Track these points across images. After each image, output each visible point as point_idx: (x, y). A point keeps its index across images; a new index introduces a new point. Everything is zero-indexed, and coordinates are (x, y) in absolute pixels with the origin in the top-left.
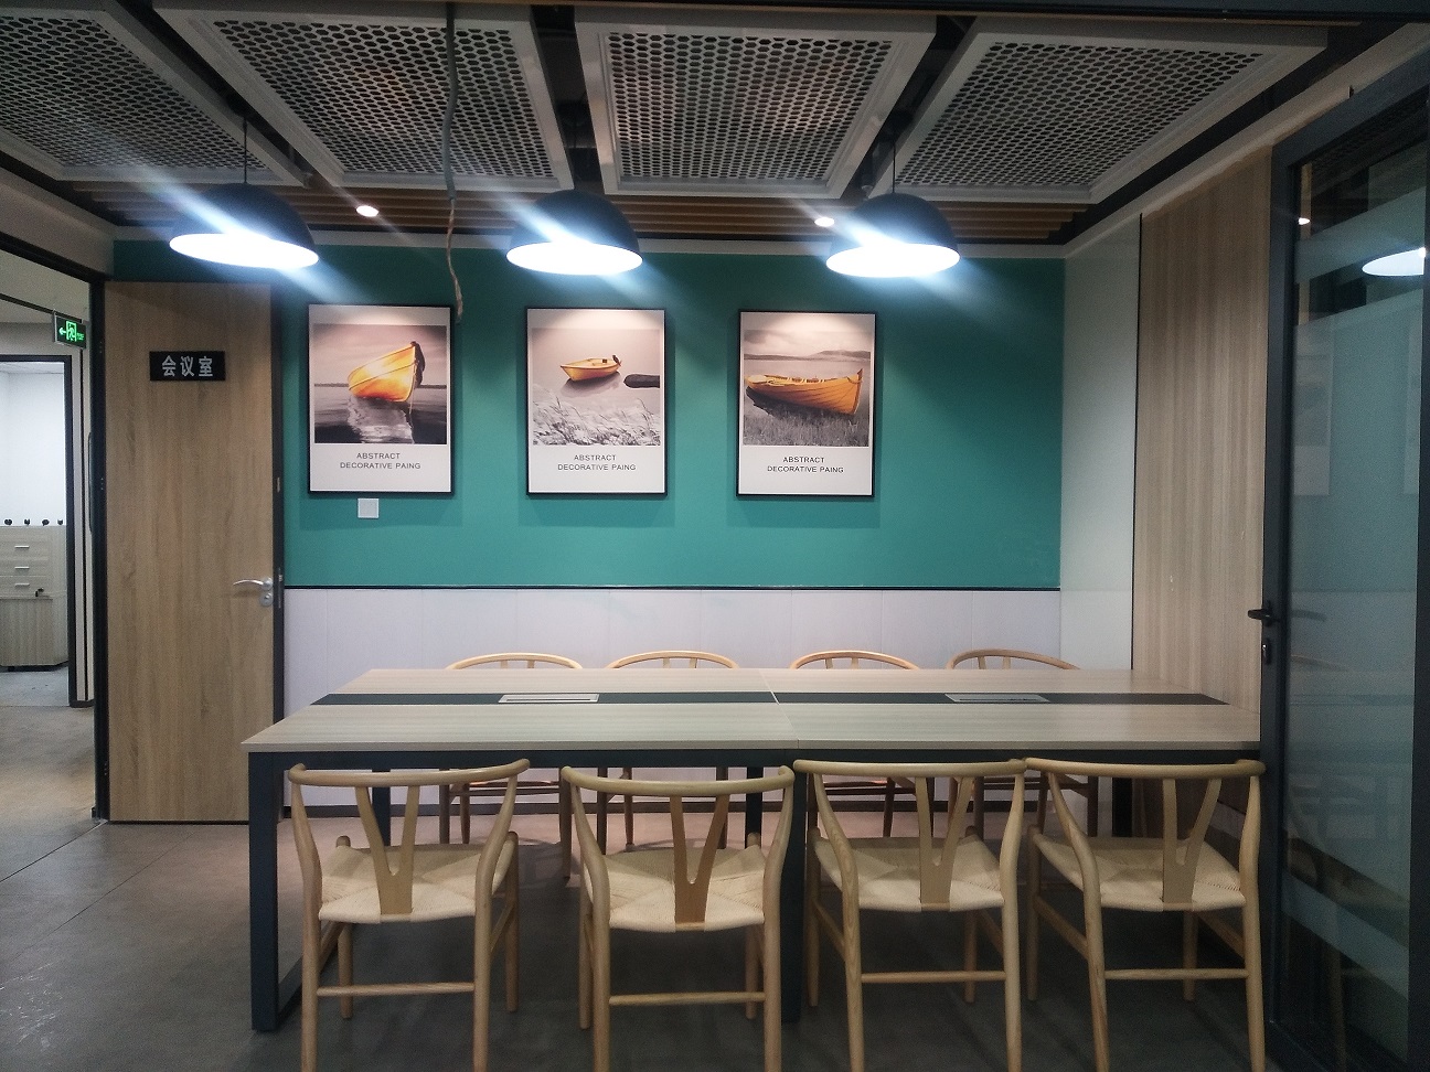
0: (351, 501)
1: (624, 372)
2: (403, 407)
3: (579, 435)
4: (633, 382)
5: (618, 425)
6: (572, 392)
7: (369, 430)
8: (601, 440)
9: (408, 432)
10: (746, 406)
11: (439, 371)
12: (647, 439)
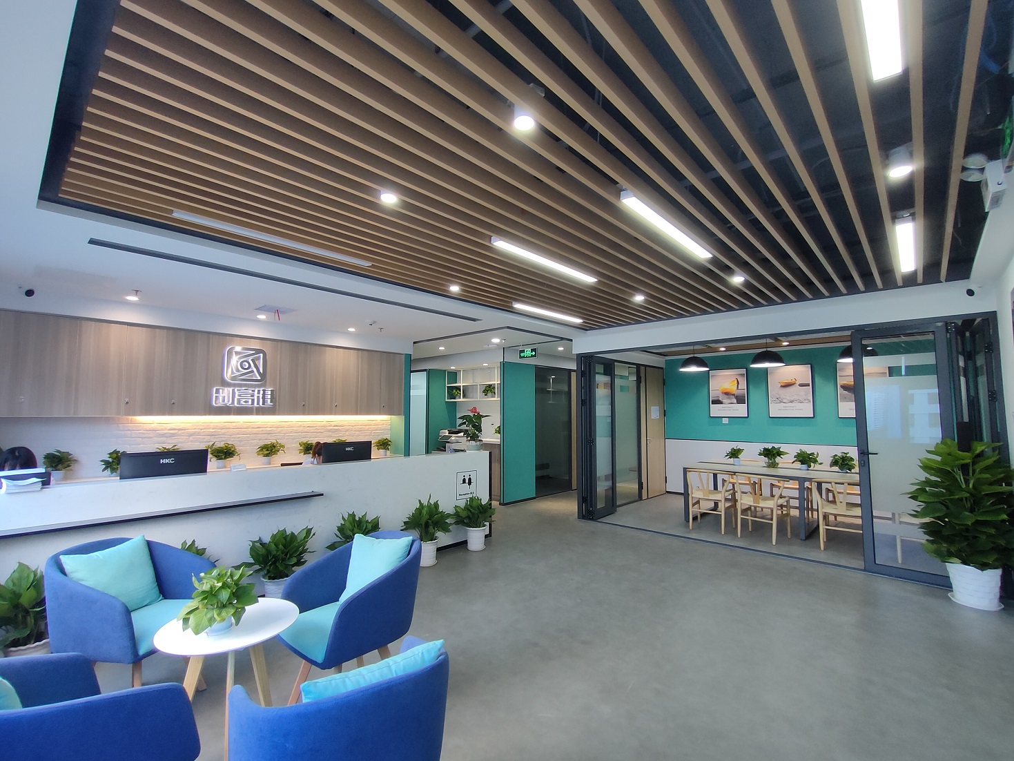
0: (720, 419)
1: (798, 383)
2: (734, 395)
3: (784, 401)
4: (801, 385)
5: (796, 397)
6: (782, 389)
7: (724, 401)
8: (791, 402)
9: (735, 401)
10: (840, 390)
11: (743, 385)
12: (807, 401)
